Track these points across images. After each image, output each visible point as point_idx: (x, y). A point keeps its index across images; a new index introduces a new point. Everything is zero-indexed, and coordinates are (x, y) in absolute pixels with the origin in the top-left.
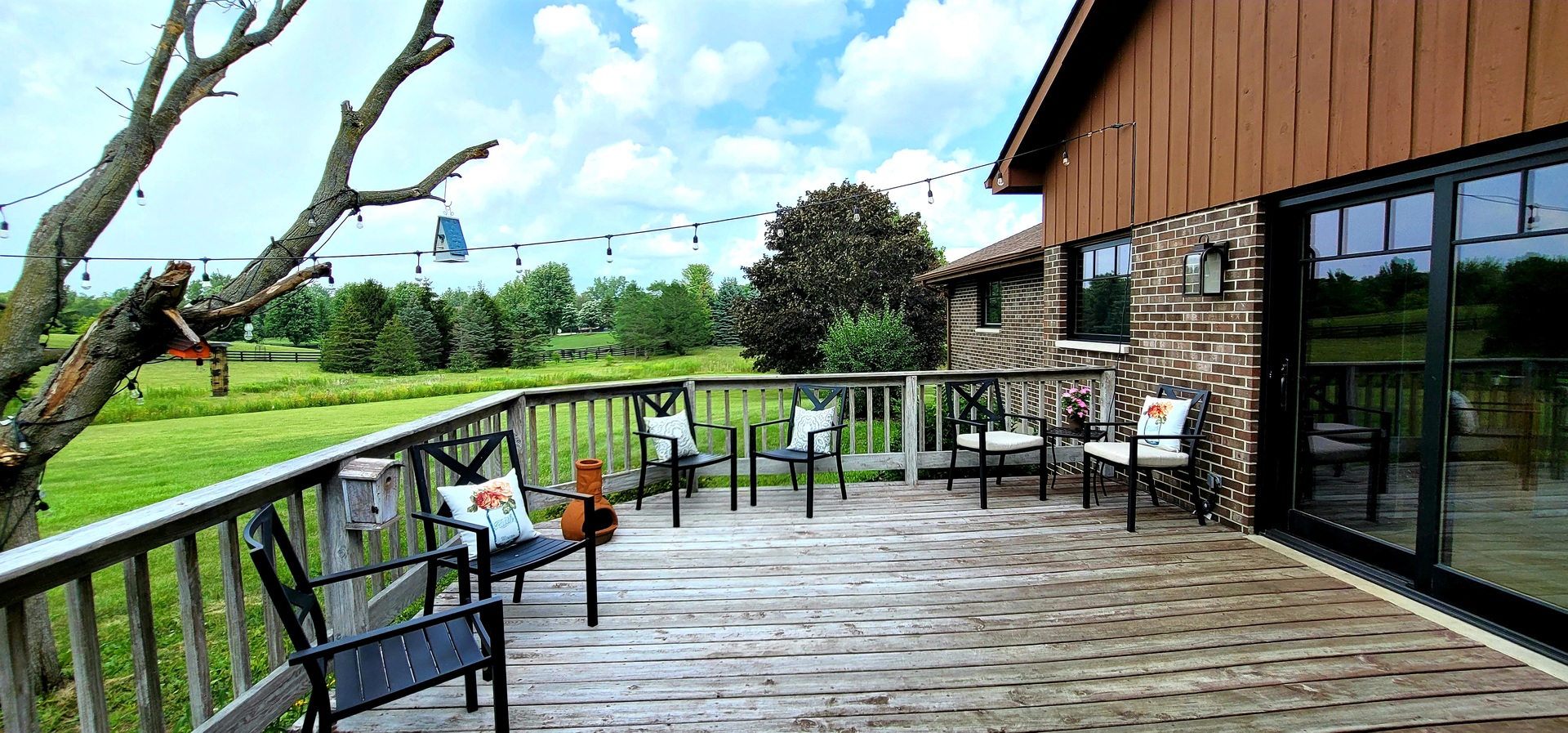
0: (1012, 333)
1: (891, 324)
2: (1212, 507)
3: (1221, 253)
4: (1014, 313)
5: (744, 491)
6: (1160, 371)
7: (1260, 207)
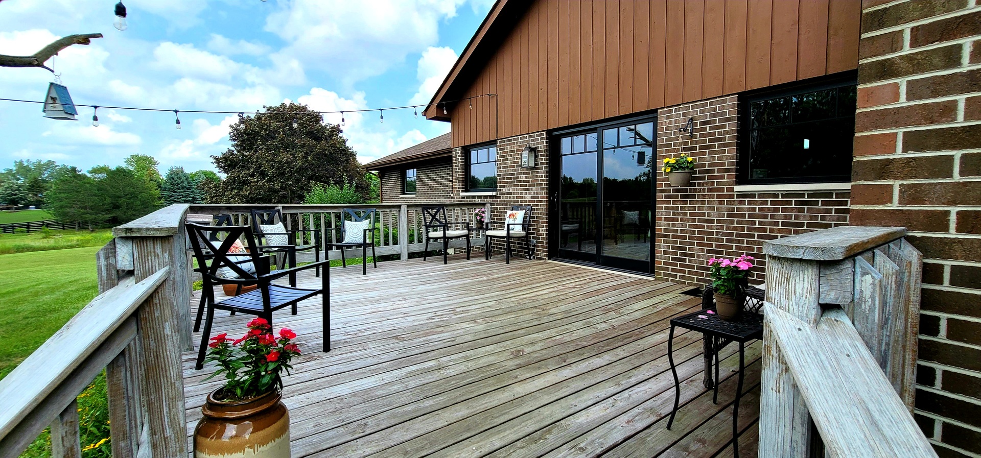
0: (423, 196)
1: (348, 192)
2: (533, 253)
3: (534, 151)
4: (424, 185)
6: (511, 201)
7: (547, 134)
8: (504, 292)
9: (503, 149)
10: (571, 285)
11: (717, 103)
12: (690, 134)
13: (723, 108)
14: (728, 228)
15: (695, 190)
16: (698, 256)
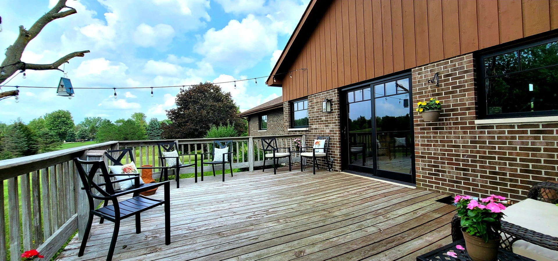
0: (271, 131)
1: (230, 130)
2: (332, 167)
3: (330, 102)
4: (271, 124)
5: (199, 178)
6: (317, 133)
7: (338, 90)
8: (306, 197)
9: (312, 101)
10: (353, 192)
11: (456, 61)
12: (436, 84)
13: (462, 63)
14: (472, 152)
15: (443, 124)
16: (449, 172)
